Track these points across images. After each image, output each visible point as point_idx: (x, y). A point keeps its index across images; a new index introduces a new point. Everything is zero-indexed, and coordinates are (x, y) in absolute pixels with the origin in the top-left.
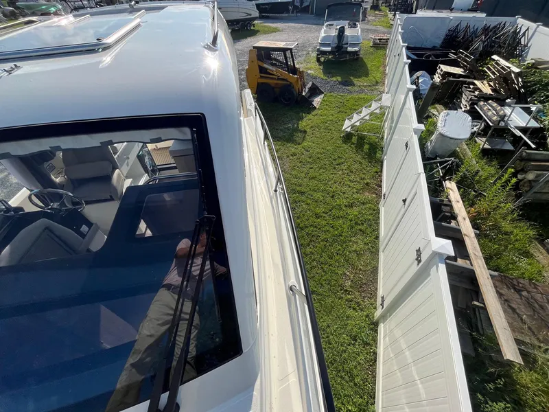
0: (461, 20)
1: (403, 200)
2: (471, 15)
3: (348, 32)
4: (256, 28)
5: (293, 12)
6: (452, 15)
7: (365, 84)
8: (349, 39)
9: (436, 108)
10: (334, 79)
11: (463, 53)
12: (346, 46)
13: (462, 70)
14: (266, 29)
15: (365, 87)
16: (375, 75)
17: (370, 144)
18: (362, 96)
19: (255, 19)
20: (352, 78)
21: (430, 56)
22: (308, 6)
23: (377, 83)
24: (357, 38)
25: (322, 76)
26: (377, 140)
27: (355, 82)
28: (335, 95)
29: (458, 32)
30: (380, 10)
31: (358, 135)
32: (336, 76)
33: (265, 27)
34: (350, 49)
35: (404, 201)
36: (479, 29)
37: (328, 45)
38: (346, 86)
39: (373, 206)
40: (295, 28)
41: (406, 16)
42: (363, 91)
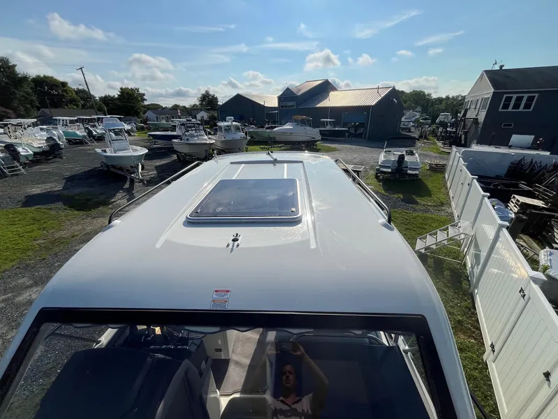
0: (524, 156)
1: (544, 374)
2: (534, 152)
3: (407, 158)
4: (318, 147)
5: (349, 137)
6: (512, 151)
7: (429, 204)
8: (408, 164)
9: (521, 238)
10: (396, 196)
11: (539, 187)
12: (405, 169)
13: (542, 202)
14: (326, 148)
15: (431, 206)
16: (438, 196)
17: (450, 269)
18: (429, 215)
19: (318, 141)
20: (414, 196)
21: (498, 185)
22: (362, 133)
23: (442, 204)
24: (416, 163)
25: (383, 192)
26: (458, 267)
27: (418, 201)
28: (399, 211)
29: (523, 166)
30: (428, 139)
31: (434, 257)
32: (398, 193)
33: (324, 146)
34: (409, 172)
35: (547, 375)
36: (549, 166)
37: (388, 167)
38: (409, 204)
39: (475, 356)
40: (351, 149)
41: (463, 149)
42: (427, 211)
